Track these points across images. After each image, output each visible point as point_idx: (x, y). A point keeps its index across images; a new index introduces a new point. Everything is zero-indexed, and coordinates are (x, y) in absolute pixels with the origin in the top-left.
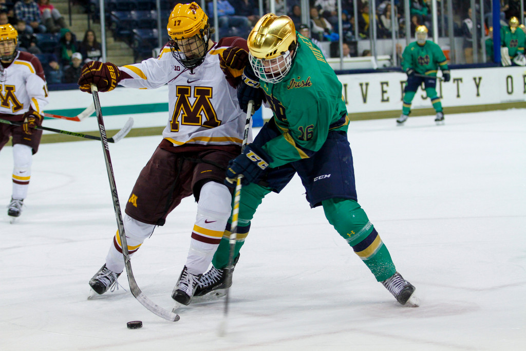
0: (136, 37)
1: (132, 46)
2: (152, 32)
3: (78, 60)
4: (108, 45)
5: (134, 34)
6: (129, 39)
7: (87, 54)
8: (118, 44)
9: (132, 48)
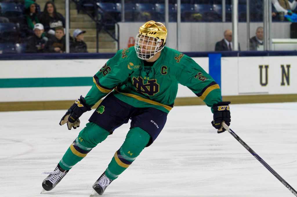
0: (99, 10)
1: (96, 19)
2: (116, 6)
3: (40, 30)
4: (71, 16)
5: (98, 7)
6: (93, 12)
7: (49, 25)
8: (81, 16)
9: (95, 21)
